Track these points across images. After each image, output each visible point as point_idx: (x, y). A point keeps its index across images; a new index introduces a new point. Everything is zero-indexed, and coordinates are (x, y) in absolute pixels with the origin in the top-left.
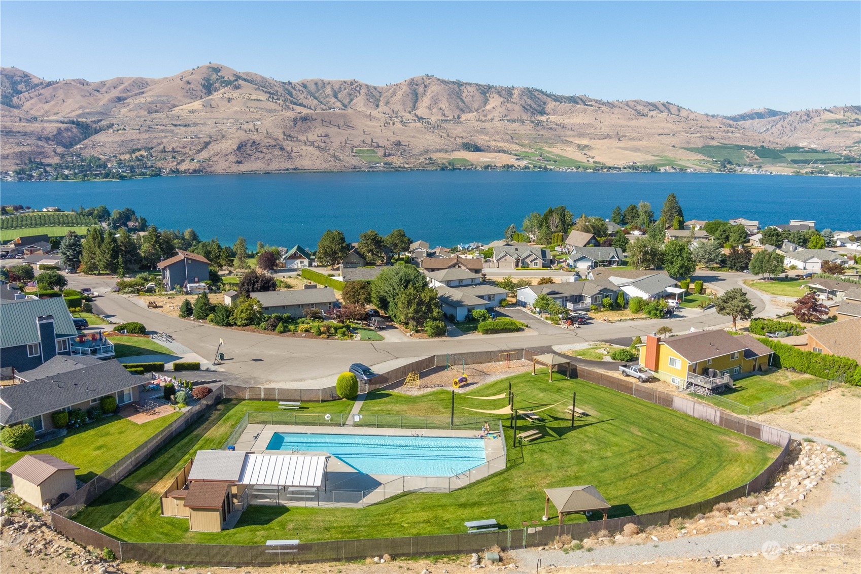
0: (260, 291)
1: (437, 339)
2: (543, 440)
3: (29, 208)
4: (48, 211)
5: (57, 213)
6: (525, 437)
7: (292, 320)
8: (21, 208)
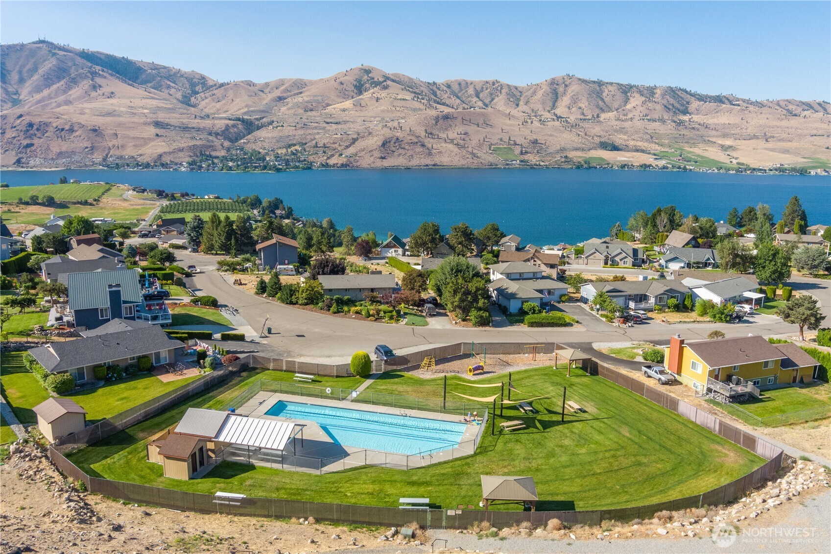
0: (330, 274)
1: (481, 328)
2: (526, 431)
3: (193, 195)
4: (209, 198)
5: (216, 200)
6: (508, 427)
7: (351, 302)
8: (187, 195)
